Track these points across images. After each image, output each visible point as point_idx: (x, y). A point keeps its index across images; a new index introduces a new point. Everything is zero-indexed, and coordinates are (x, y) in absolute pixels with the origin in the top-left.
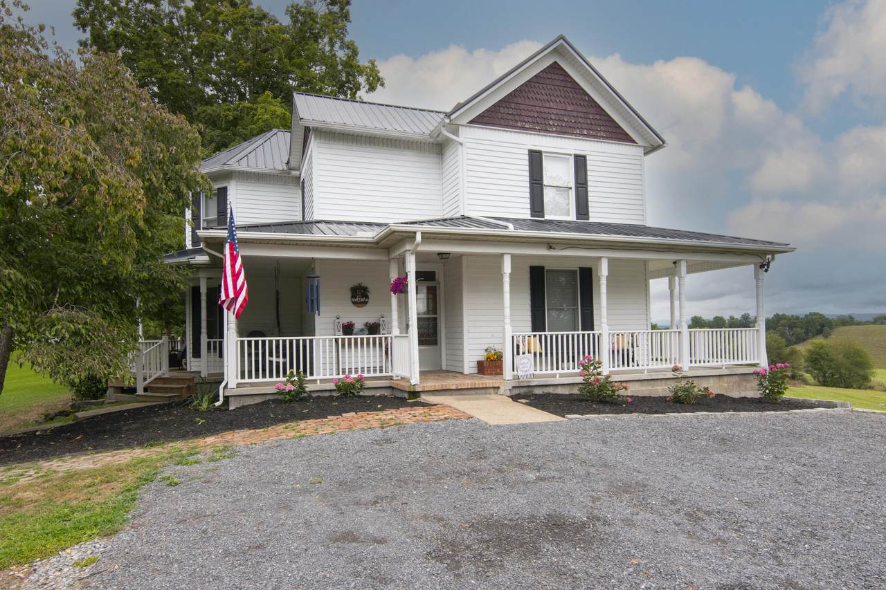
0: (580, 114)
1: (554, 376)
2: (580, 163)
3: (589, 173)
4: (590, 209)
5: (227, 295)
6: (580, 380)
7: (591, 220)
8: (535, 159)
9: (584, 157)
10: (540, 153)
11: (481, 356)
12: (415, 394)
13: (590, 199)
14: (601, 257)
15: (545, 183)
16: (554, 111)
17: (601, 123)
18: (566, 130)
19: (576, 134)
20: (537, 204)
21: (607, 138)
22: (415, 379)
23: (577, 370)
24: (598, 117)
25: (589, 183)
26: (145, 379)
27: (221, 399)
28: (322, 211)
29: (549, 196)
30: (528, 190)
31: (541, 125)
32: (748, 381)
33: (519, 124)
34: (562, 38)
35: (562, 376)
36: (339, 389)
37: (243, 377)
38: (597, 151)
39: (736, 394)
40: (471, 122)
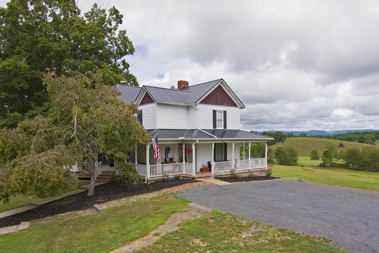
0: (225, 99)
1: (222, 173)
2: (225, 112)
3: (227, 116)
4: (227, 126)
5: (156, 157)
6: (230, 173)
7: (227, 129)
8: (214, 112)
9: (226, 111)
10: (216, 110)
11: (201, 167)
12: (194, 178)
13: (227, 123)
14: (232, 143)
15: (217, 119)
16: (219, 99)
17: (230, 101)
18: (222, 104)
19: (224, 105)
20: (215, 125)
21: (231, 106)
22: (194, 175)
23: (229, 171)
24: (229, 100)
25: (227, 119)
26: (96, 175)
27: (146, 181)
28: (158, 126)
29: (218, 123)
30: (213, 121)
31: (216, 103)
32: (263, 172)
33: (211, 103)
34: (222, 79)
35: (224, 172)
36: (175, 177)
37: (151, 176)
38: (229, 109)
39: (260, 175)
40: (200, 103)
